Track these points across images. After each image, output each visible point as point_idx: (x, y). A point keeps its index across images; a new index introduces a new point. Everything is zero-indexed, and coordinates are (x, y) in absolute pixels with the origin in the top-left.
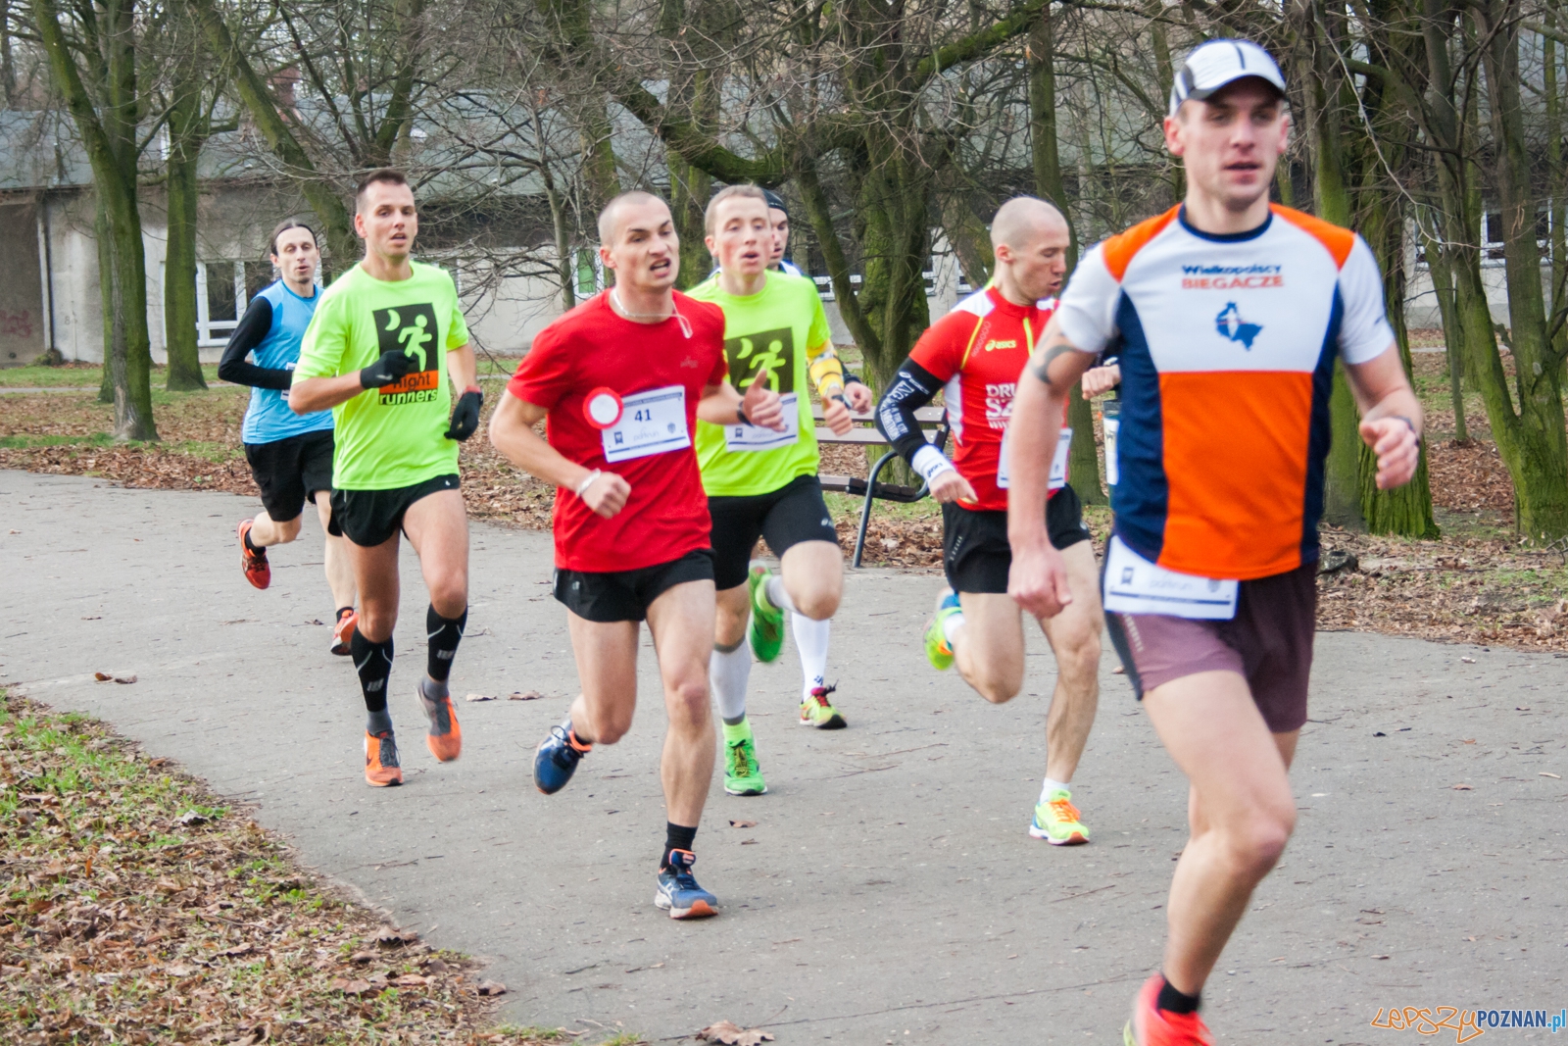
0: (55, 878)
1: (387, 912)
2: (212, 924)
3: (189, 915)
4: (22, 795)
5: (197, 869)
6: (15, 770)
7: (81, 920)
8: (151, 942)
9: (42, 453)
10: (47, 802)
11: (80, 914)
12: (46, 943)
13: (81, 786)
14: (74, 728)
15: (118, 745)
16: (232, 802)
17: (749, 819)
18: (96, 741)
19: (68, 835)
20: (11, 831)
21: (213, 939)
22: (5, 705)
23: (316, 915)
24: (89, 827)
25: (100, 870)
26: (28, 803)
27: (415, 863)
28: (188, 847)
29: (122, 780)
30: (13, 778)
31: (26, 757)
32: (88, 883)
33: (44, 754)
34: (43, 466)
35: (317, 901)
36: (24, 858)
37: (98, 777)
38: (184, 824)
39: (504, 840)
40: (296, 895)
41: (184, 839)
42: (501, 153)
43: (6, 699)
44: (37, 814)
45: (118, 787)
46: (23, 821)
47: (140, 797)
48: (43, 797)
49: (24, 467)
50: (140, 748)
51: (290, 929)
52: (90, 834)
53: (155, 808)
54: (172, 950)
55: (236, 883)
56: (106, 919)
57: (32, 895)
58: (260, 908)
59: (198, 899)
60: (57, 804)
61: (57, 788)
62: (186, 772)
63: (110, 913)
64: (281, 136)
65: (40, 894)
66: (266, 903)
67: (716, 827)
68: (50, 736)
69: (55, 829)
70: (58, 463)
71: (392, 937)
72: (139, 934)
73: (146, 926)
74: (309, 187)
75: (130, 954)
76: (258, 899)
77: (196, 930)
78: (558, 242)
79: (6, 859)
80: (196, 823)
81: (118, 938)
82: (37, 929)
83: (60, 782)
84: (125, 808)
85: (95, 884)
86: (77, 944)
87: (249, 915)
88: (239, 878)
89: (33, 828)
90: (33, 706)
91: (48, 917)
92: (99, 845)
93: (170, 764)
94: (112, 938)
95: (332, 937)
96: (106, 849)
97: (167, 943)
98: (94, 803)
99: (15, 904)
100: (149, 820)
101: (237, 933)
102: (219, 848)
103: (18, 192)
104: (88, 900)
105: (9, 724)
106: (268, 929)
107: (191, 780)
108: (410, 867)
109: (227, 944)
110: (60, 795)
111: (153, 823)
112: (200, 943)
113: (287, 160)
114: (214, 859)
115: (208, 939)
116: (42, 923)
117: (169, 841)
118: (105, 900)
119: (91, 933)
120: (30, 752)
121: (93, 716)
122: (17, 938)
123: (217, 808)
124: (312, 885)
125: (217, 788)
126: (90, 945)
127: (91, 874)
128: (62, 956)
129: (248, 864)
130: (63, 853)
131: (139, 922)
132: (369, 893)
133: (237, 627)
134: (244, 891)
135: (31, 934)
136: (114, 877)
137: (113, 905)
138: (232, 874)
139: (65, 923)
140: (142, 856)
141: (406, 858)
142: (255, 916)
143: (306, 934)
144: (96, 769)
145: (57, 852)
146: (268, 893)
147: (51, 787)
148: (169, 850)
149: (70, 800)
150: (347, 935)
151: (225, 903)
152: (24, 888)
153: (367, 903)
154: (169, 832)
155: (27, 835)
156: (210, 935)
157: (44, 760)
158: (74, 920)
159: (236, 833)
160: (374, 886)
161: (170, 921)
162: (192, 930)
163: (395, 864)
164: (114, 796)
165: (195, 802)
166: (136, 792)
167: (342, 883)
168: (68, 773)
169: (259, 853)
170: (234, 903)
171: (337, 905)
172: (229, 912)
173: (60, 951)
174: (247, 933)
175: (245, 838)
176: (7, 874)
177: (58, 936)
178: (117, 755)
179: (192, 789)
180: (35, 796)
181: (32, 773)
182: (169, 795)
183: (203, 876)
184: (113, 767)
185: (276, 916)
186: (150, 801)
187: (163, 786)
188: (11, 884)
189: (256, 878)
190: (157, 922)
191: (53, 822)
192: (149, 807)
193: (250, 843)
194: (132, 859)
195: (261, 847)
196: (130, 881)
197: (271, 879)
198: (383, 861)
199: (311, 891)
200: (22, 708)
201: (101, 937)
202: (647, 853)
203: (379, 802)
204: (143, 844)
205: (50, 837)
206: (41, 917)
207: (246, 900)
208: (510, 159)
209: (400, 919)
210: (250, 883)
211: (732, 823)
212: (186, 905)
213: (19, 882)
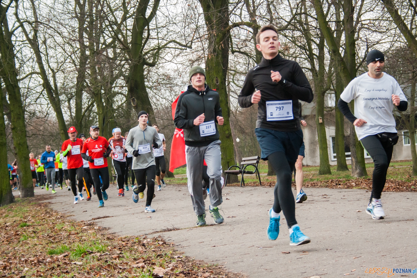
9: (330, 182)
34: (334, 186)
49: (327, 187)
70: (340, 185)
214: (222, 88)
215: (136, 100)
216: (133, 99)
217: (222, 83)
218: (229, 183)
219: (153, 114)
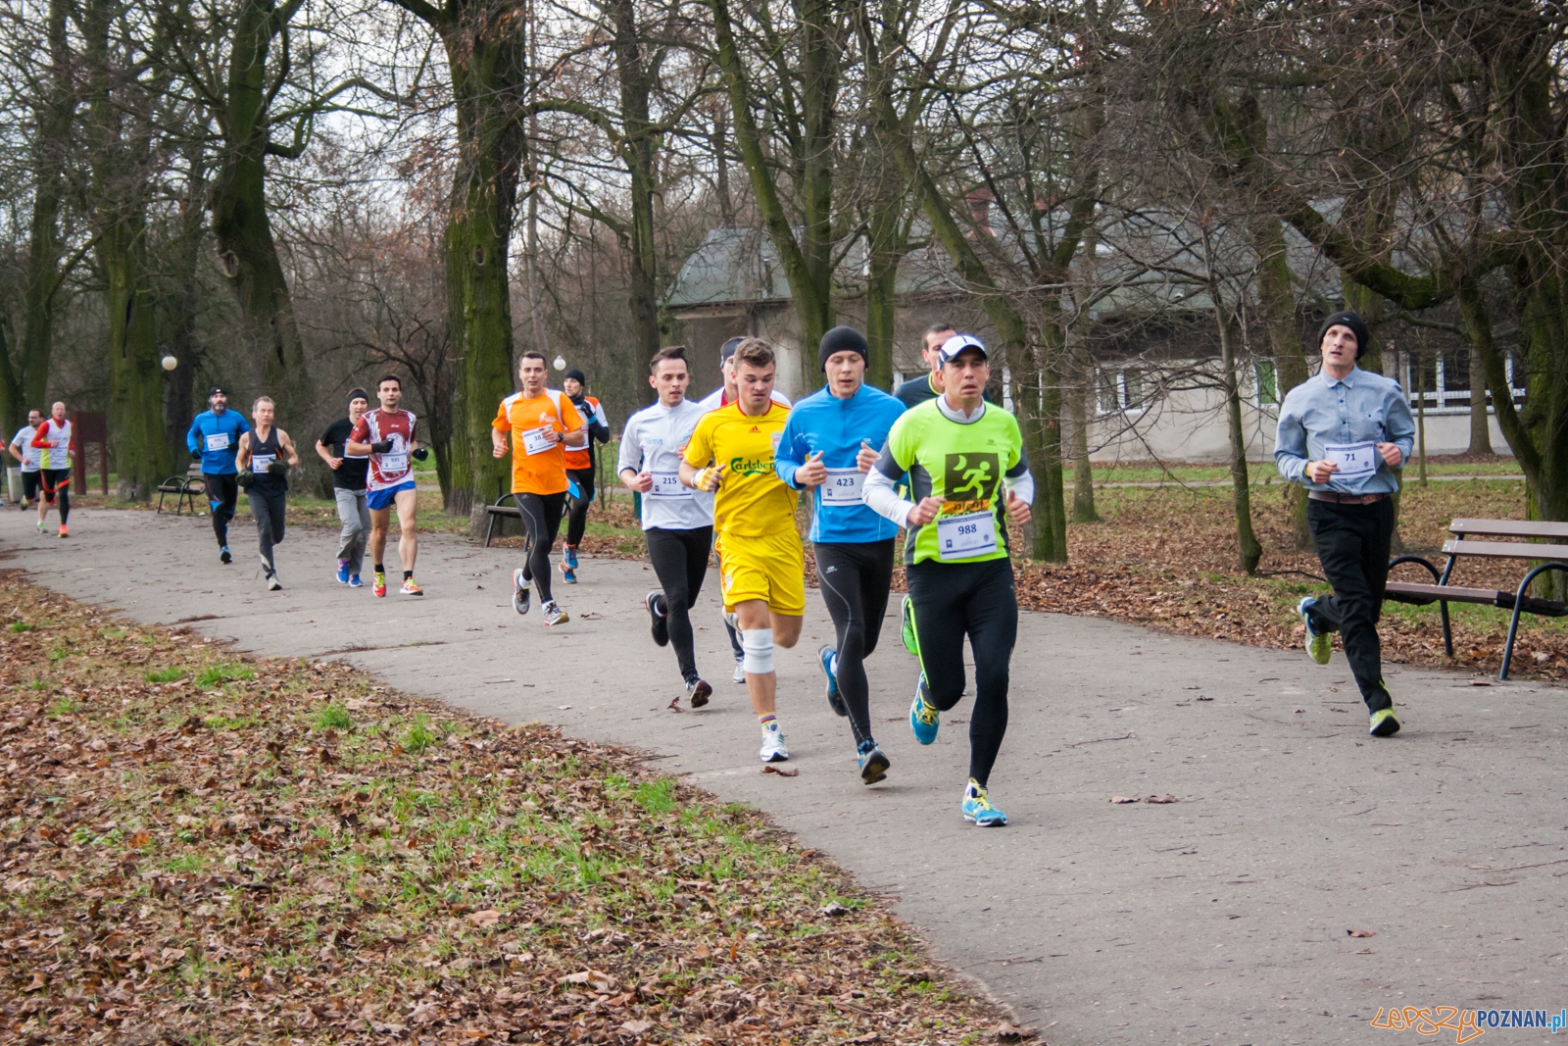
0: (702, 962)
1: (1009, 1007)
2: (843, 1012)
3: (823, 1002)
4: (681, 881)
5: (835, 958)
6: (677, 857)
7: (724, 1004)
8: (786, 1027)
10: (703, 889)
11: (723, 997)
12: (690, 1023)
13: (735, 874)
14: (736, 817)
15: (774, 835)
16: (873, 894)
17: (1367, 929)
18: (754, 831)
19: (718, 921)
20: (666, 915)
21: (844, 1027)
22: (674, 794)
23: (942, 1008)
24: (739, 914)
25: (744, 956)
26: (684, 889)
27: (1039, 960)
28: (828, 936)
29: (774, 870)
30: (674, 864)
31: (689, 844)
32: (733, 969)
33: (706, 842)
35: (944, 995)
36: (677, 941)
37: (752, 866)
38: (827, 915)
39: (1127, 941)
40: (924, 987)
41: (825, 929)
42: (1170, 270)
43: (677, 788)
44: (693, 900)
45: (770, 876)
46: (678, 906)
47: (788, 887)
48: (699, 883)
50: (794, 839)
51: (916, 1020)
52: (738, 920)
53: (801, 897)
54: (804, 1036)
55: (869, 974)
56: (746, 1003)
57: (680, 977)
58: (889, 999)
59: (833, 987)
60: (711, 890)
61: (712, 875)
62: (834, 863)
63: (751, 997)
64: (963, 254)
65: (688, 977)
66: (896, 994)
67: (1334, 936)
68: (711, 825)
69: (707, 915)
71: (1012, 1032)
72: (775, 1019)
73: (782, 1012)
74: (988, 302)
75: (766, 1037)
76: (889, 989)
77: (828, 1017)
78: (1224, 357)
79: (660, 942)
80: (838, 913)
81: (755, 1022)
82: (683, 1010)
83: (716, 870)
84: (773, 896)
85: (739, 969)
86: (718, 1026)
87: (878, 1005)
88: (873, 968)
89: (688, 913)
90: (703, 795)
91: (694, 999)
92: (746, 932)
93: (820, 855)
94: (750, 1022)
95: (954, 1030)
96: (752, 936)
97: (800, 1029)
98: (747, 891)
99: (664, 985)
100: (796, 908)
101: (866, 1022)
102: (858, 938)
103: (729, 305)
104: (731, 984)
105: (676, 812)
106: (895, 1019)
107: (837, 871)
108: (1035, 964)
109: (855, 1031)
110: (715, 882)
111: (798, 912)
112: (830, 1031)
113: (969, 278)
114: (851, 949)
115: (839, 1027)
116: (687, 1004)
117: (809, 930)
118: (746, 985)
119: (731, 1016)
120: (693, 840)
121: (755, 806)
122: (663, 1018)
123: (859, 900)
124: (940, 978)
125: (862, 880)
126: (728, 1027)
127: (736, 960)
128: (703, 1037)
129: (883, 955)
130: (711, 938)
131: (776, 1008)
132: (994, 987)
133: (895, 724)
134: (877, 982)
135: (677, 1015)
136: (756, 963)
137: (753, 990)
138: (866, 964)
139: (709, 1006)
140: (784, 944)
141: (1031, 955)
142: (884, 1006)
143: (931, 1026)
144: (751, 858)
145: (706, 937)
146: (898, 985)
147: (707, 874)
148: (810, 938)
149: (723, 887)
150: (969, 1029)
151: (857, 992)
152: (674, 970)
153: (992, 998)
154: (812, 922)
155: (680, 920)
156: (840, 1022)
157: (705, 847)
158: (716, 1003)
159: (874, 924)
160: (999, 981)
161: (804, 1008)
162: (825, 1017)
163: (1021, 961)
164: (765, 884)
165: (839, 893)
166: (785, 881)
167: (970, 978)
168: (722, 862)
169: (894, 945)
170: (866, 993)
171: (962, 999)
172: (860, 1001)
173: (702, 1032)
174: (876, 1022)
175: (881, 930)
176: (660, 956)
177: (700, 1018)
178: (772, 845)
179: (837, 881)
180: (692, 882)
181: (690, 861)
182: (815, 885)
183: (839, 965)
184: (766, 857)
185: (904, 1007)
186: (797, 891)
187: (811, 877)
188: (663, 966)
189: (888, 969)
190: (793, 1008)
191: (706, 908)
192: (797, 896)
193: (886, 936)
194: (775, 946)
195: (896, 939)
196: (772, 968)
197: (901, 971)
198: (1011, 958)
199: (938, 984)
200: (689, 797)
201: (740, 1021)
202: (1263, 959)
203: (1011, 900)
204: (787, 932)
205: (702, 922)
206: (687, 999)
207: (878, 990)
208: (1177, 277)
209: (1020, 1015)
210: (882, 974)
211: (1350, 933)
212: (821, 993)
213: (669, 965)
214: (494, 277)
215: (236, 258)
216: (229, 255)
217: (492, 261)
218: (501, 534)
219: (291, 312)
